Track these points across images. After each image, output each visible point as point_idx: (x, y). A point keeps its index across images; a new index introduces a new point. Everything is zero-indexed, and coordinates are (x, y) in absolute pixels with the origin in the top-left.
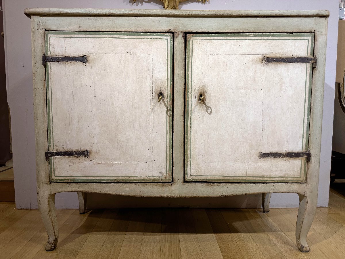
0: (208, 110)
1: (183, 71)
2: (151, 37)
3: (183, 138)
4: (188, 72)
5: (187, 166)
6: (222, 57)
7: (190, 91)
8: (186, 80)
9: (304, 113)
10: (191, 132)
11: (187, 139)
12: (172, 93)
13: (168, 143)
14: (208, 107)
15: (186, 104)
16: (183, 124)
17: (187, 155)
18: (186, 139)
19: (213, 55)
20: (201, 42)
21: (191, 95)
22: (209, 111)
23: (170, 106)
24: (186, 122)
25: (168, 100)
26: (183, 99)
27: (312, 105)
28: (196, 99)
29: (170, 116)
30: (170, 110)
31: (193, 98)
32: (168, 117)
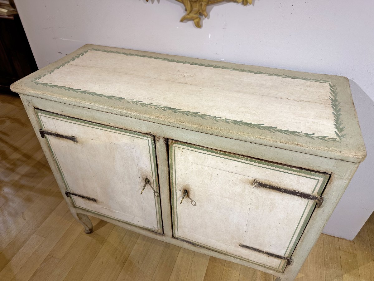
0: (192, 203)
1: (166, 169)
2: (132, 135)
3: (170, 213)
4: (172, 171)
5: (175, 230)
6: (206, 168)
7: (174, 185)
8: (170, 176)
9: (294, 234)
10: (177, 212)
11: (174, 214)
12: (157, 182)
13: (158, 213)
14: (192, 201)
15: (172, 193)
16: (169, 205)
17: (174, 224)
18: (172, 214)
19: (197, 164)
20: (184, 151)
21: (176, 188)
22: (194, 203)
23: (157, 190)
24: (172, 204)
25: (155, 185)
26: (168, 188)
27: (305, 232)
28: (181, 192)
29: (158, 196)
30: (157, 192)
31: (178, 191)
32: (156, 197)
